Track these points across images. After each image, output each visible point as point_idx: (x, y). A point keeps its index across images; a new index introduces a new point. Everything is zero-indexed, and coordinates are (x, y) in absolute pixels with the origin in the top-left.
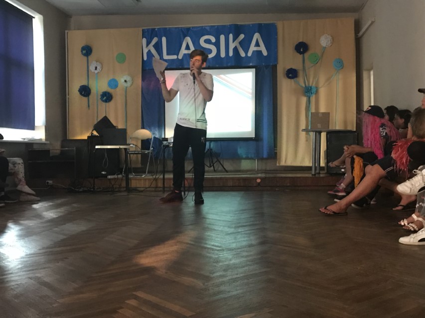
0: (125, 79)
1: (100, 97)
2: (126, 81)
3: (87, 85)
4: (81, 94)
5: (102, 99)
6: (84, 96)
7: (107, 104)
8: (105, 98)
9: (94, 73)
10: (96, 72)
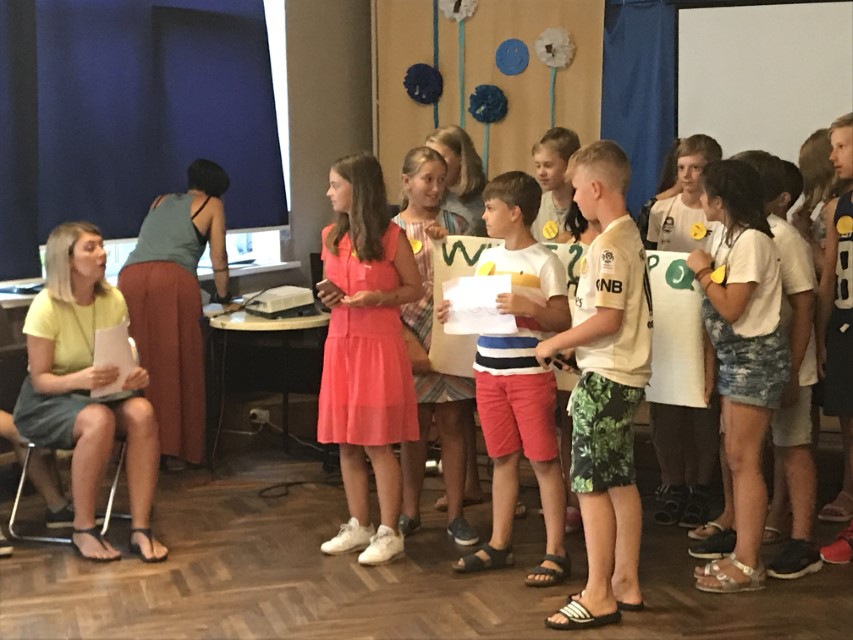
0: (548, 43)
1: (468, 105)
2: (549, 48)
3: (431, 64)
4: (411, 93)
5: (473, 110)
6: (420, 100)
7: (492, 125)
8: (483, 108)
9: (453, 20)
10: (458, 17)
